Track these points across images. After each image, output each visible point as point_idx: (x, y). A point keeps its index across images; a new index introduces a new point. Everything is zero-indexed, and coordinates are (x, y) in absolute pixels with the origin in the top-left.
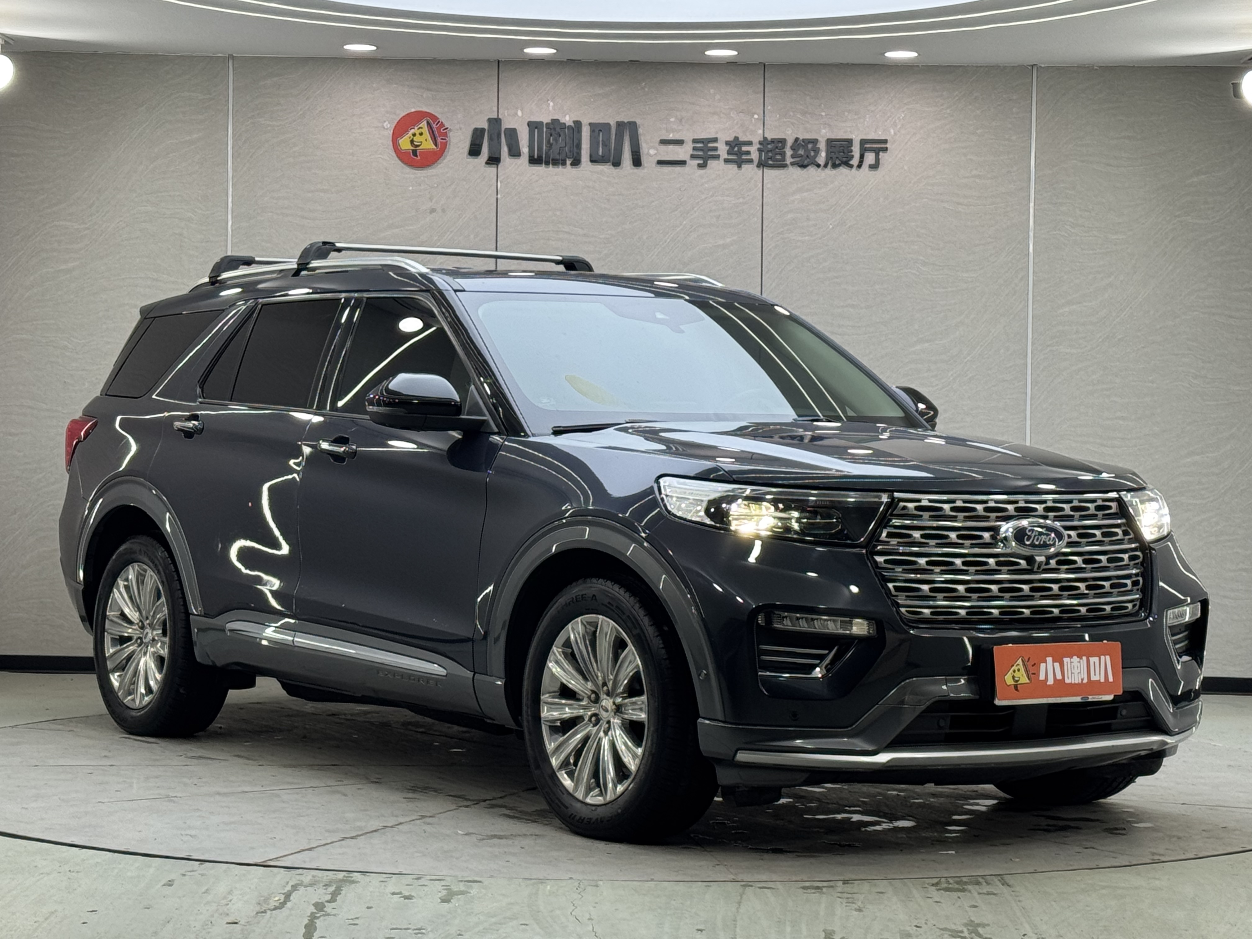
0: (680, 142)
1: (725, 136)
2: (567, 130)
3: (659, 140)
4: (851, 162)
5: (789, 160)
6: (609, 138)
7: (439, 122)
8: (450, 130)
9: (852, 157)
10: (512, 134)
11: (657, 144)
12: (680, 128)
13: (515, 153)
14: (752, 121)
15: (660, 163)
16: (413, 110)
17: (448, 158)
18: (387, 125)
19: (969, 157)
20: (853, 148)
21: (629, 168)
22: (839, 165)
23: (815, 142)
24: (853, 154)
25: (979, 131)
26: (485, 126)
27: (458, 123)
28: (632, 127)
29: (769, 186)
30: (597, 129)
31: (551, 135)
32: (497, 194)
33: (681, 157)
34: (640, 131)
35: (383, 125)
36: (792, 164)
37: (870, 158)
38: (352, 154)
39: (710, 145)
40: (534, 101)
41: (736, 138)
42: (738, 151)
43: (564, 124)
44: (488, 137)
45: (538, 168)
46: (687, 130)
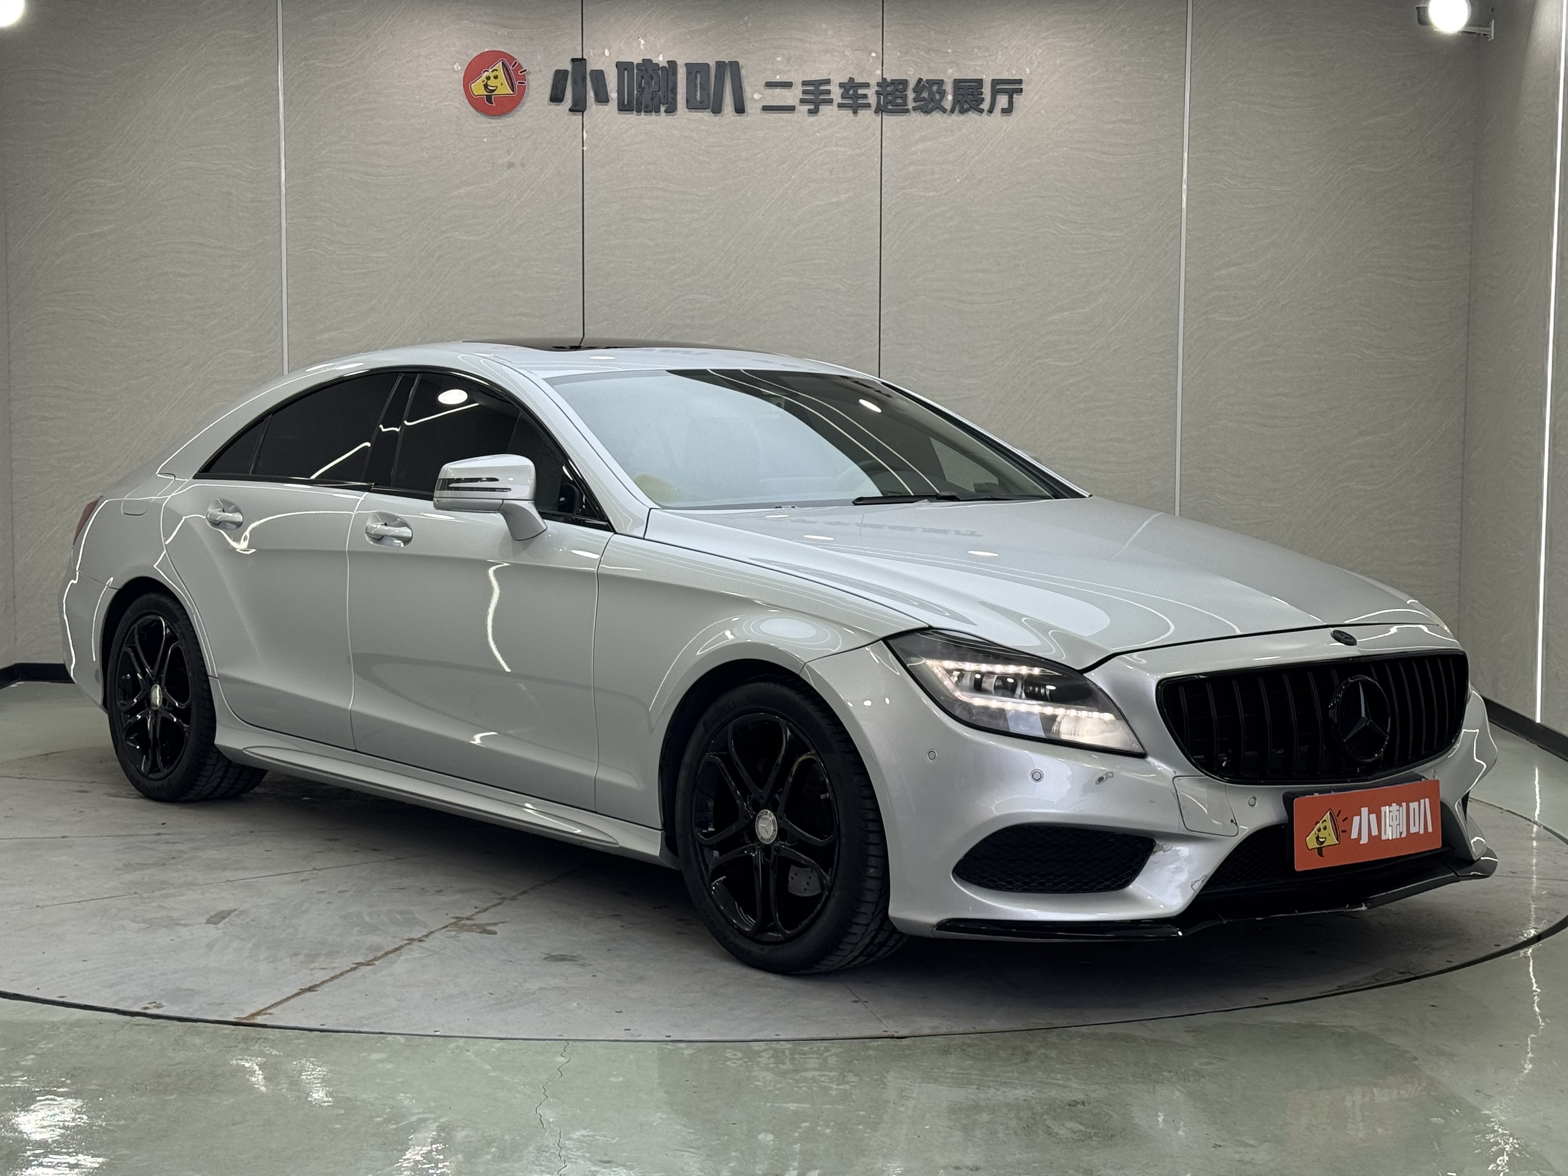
0: (788, 85)
1: (838, 78)
2: (660, 73)
3: (764, 82)
4: (982, 107)
5: (911, 104)
6: (708, 81)
7: (516, 63)
8: (529, 73)
9: (983, 100)
10: (599, 77)
11: (763, 88)
12: (788, 68)
13: (602, 98)
14: (869, 60)
15: (766, 108)
16: (486, 50)
17: (527, 105)
18: (457, 67)
19: (1115, 99)
20: (983, 90)
21: (731, 114)
22: (967, 111)
23: (940, 83)
24: (983, 96)
25: (1127, 69)
27: (538, 64)
28: (735, 67)
29: (889, 134)
30: (694, 70)
31: (643, 78)
32: (583, 146)
33: (789, 102)
34: (743, 72)
35: (453, 68)
36: (915, 109)
37: (1003, 101)
38: (419, 101)
39: (822, 88)
40: (622, 39)
41: (851, 79)
42: (853, 94)
43: (657, 64)
44: (572, 80)
45: (629, 116)
46: (796, 70)
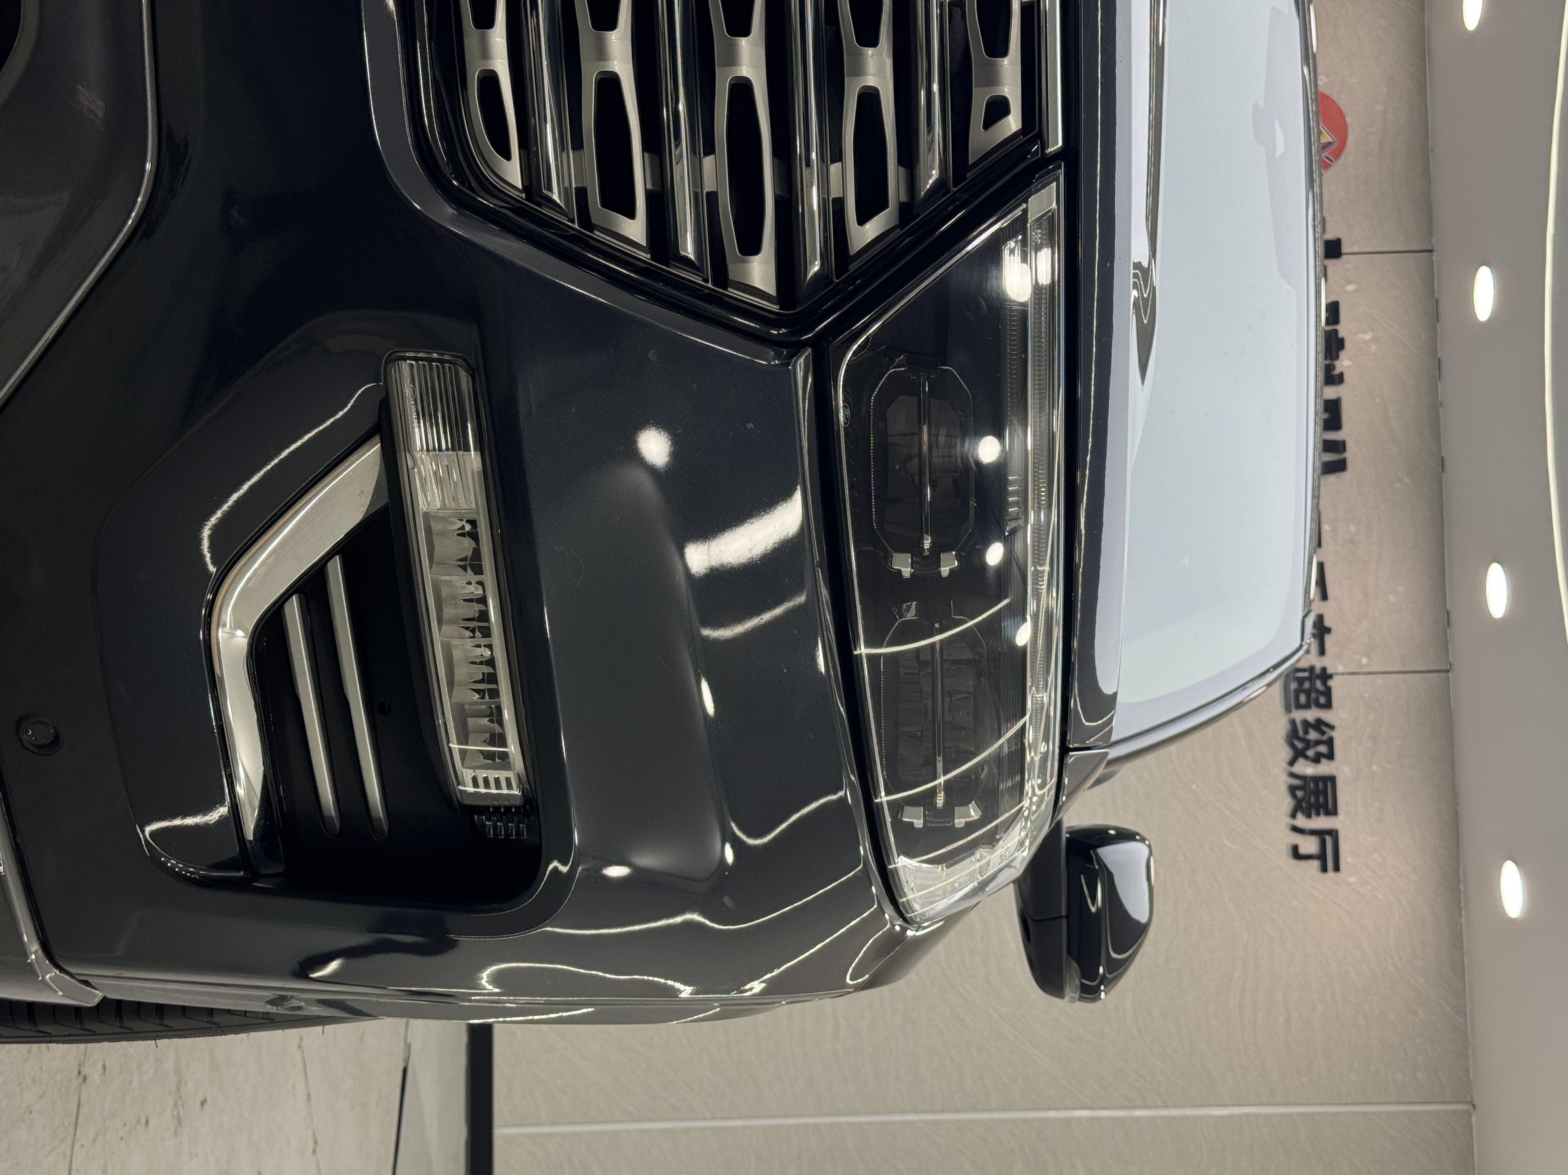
2: (1328, 362)
4: (1299, 815)
5: (1299, 715)
7: (1331, 161)
9: (1309, 816)
12: (1341, 541)
14: (1358, 654)
16: (1348, 120)
19: (1318, 1004)
20: (1323, 817)
22: (1294, 796)
23: (1330, 756)
24: (1314, 817)
25: (1361, 1020)
28: (1338, 465)
30: (1332, 410)
36: (1293, 722)
37: (1310, 845)
40: (1371, 309)
41: (1328, 630)
43: (1337, 357)
46: (1338, 552)
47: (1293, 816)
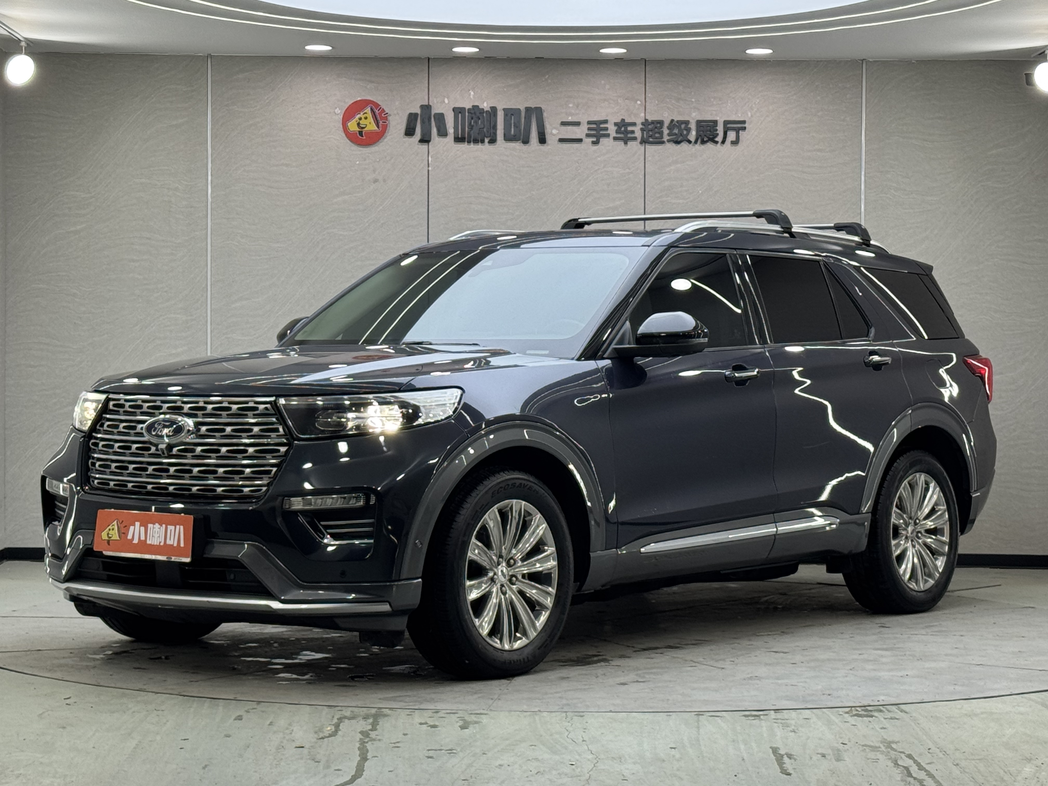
0: (577, 124)
1: (613, 119)
2: (485, 115)
3: (560, 122)
4: (716, 139)
5: (666, 138)
6: (519, 121)
7: (381, 108)
8: (390, 115)
9: (718, 134)
10: (440, 118)
11: (559, 126)
12: (577, 112)
13: (443, 133)
14: (635, 106)
15: (562, 140)
16: (359, 99)
17: (388, 138)
18: (338, 111)
19: (811, 135)
20: (718, 128)
21: (536, 144)
22: (706, 142)
23: (687, 123)
24: (718, 132)
25: (820, 114)
26: (418, 111)
27: (396, 109)
28: (538, 112)
29: (650, 158)
30: (509, 113)
31: (472, 118)
32: (428, 166)
33: (578, 136)
34: (545, 115)
35: (334, 112)
36: (669, 141)
37: (732, 136)
38: (310, 135)
39: (602, 126)
40: (457, 91)
41: (623, 120)
42: (624, 131)
43: (483, 109)
44: (421, 120)
45: (462, 145)
46: (583, 113)
47: (717, 142)
